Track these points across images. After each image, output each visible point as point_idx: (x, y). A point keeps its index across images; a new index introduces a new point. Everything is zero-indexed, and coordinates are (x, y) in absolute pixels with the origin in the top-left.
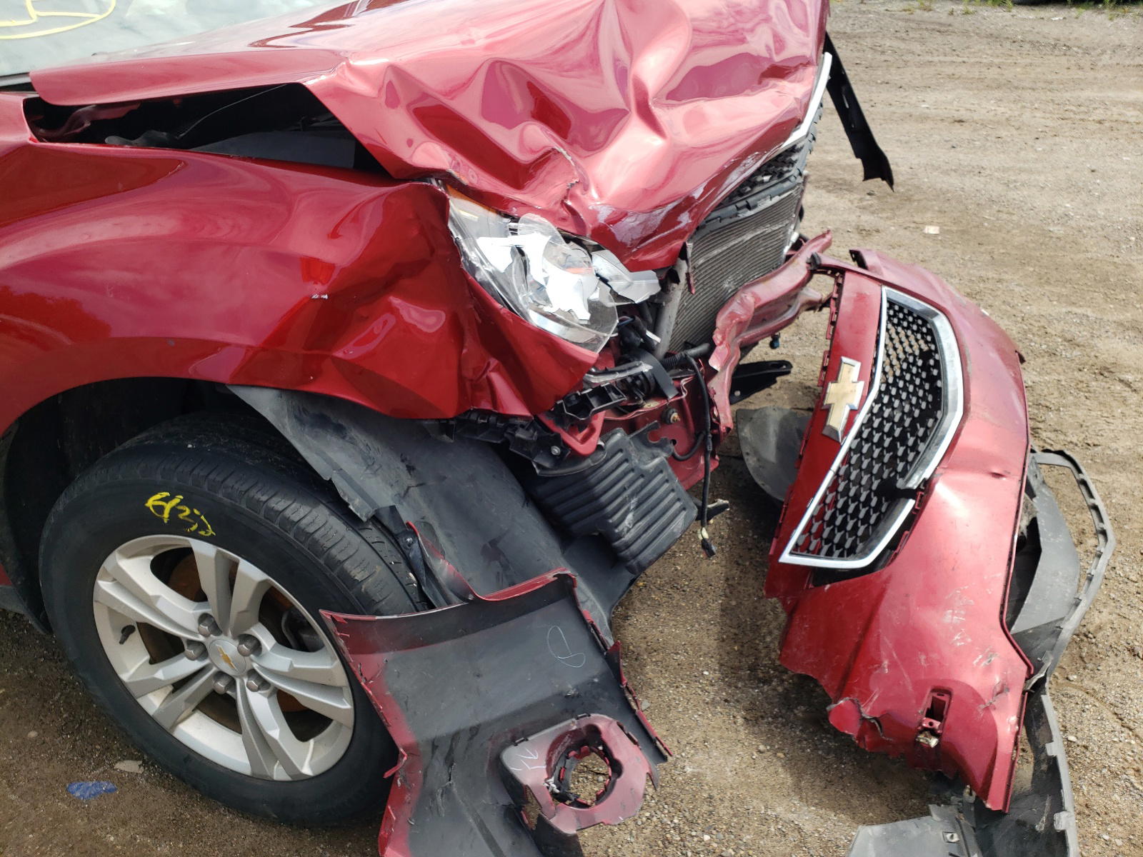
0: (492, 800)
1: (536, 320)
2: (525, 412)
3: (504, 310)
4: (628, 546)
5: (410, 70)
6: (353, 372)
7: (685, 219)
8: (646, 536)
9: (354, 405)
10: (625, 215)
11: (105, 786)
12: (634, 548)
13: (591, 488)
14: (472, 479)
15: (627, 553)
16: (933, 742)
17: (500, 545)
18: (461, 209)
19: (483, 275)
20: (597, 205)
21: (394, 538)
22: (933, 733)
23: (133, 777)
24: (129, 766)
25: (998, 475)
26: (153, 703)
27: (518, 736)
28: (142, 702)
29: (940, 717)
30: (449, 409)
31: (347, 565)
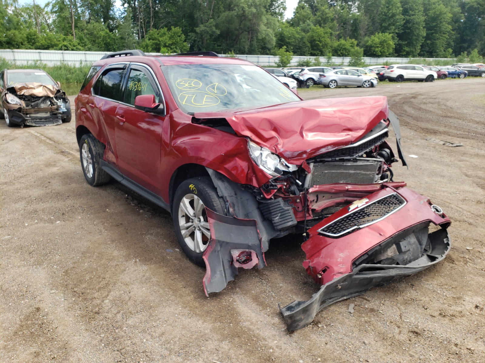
0: (226, 259)
1: (261, 167)
2: (258, 187)
3: (254, 163)
4: (275, 223)
5: (247, 119)
6: (227, 170)
7: (305, 156)
8: (280, 223)
9: (225, 176)
10: (287, 151)
11: (172, 251)
12: (277, 224)
13: (269, 208)
14: (247, 200)
15: (275, 225)
16: (320, 277)
17: (249, 215)
18: (252, 144)
19: (253, 156)
20: (281, 148)
21: (225, 202)
22: (321, 275)
23: (177, 251)
24: (178, 250)
25: (381, 235)
26: (183, 232)
27: (236, 248)
28: (181, 231)
29: (324, 272)
30: (244, 182)
31: (214, 203)
